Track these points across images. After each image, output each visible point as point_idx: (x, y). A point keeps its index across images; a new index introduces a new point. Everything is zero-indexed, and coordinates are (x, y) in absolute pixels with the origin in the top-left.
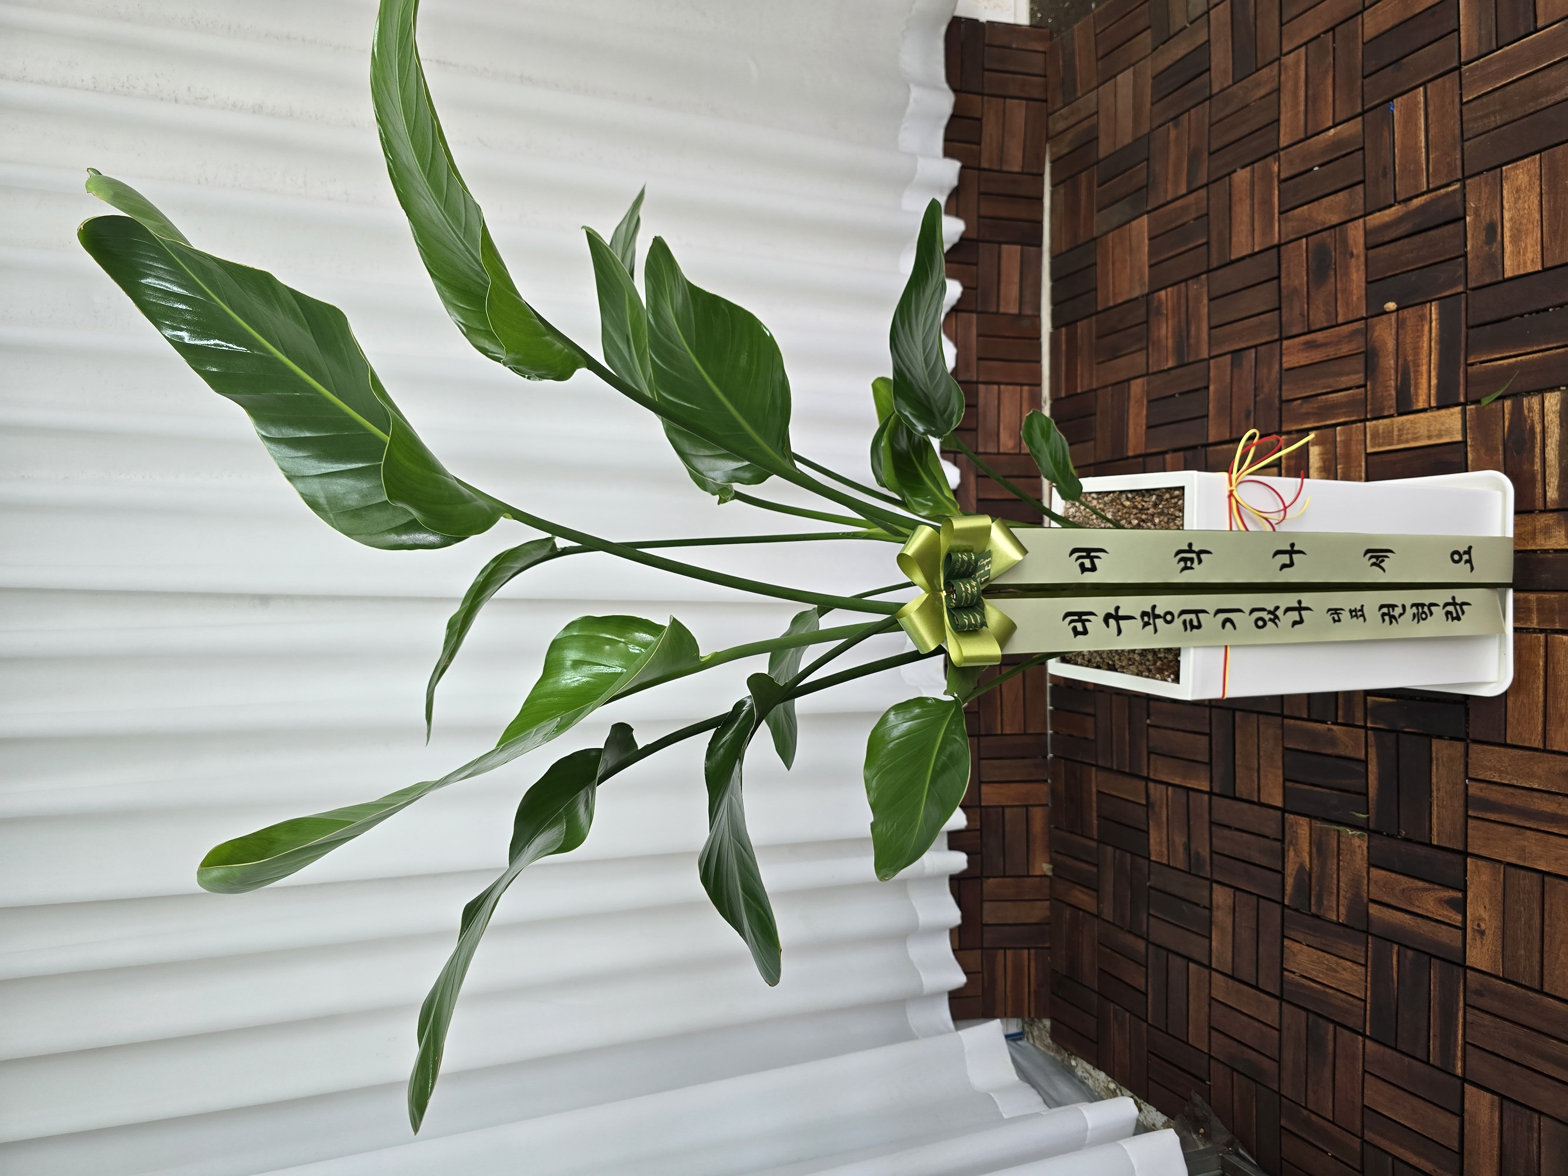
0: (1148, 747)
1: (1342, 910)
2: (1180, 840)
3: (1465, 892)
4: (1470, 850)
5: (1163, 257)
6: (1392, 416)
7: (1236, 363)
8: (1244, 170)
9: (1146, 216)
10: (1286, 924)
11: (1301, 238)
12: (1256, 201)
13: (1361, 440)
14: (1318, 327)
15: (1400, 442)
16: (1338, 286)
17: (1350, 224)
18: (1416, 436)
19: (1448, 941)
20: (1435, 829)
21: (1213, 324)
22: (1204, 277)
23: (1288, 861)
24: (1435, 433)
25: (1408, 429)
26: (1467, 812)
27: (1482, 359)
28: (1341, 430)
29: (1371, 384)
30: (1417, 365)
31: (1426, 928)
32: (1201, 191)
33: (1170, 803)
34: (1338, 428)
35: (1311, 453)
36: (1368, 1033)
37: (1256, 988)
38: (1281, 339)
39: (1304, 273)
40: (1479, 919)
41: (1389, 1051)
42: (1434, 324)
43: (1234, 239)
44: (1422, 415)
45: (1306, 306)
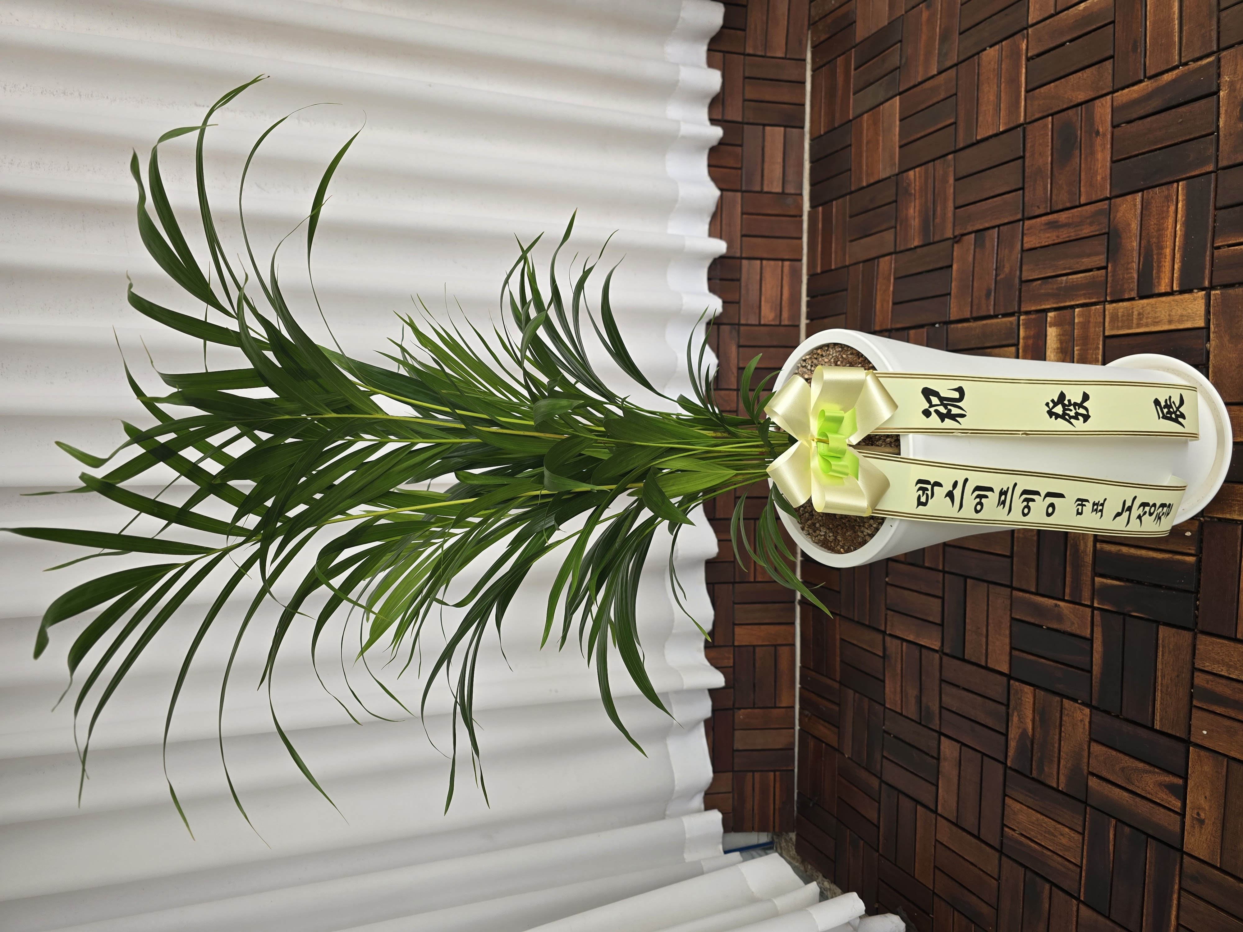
0: (886, 605)
1: (1062, 778)
2: (912, 693)
3: (1186, 779)
4: (1193, 739)
5: (912, 138)
6: (1133, 299)
7: (979, 244)
8: (993, 48)
9: (898, 97)
10: (1007, 783)
11: (1048, 116)
12: (1003, 80)
13: (1100, 322)
14: (1061, 207)
15: (1139, 325)
16: (1083, 166)
17: (1098, 102)
18: (1157, 320)
19: (1166, 824)
20: (1158, 714)
21: (957, 205)
22: (950, 157)
23: (1012, 724)
24: (1177, 318)
25: (1149, 313)
26: (1191, 702)
27: (1230, 242)
28: (1079, 311)
29: (1112, 266)
30: (1161, 248)
31: (1144, 808)
32: (949, 71)
33: (904, 658)
34: (1077, 310)
35: (1048, 333)
36: (1082, 899)
37: (978, 838)
38: (1023, 220)
39: (1049, 152)
40: (1199, 808)
41: (1101, 919)
42: (1180, 205)
43: (980, 119)
44: (1164, 299)
45: (1049, 186)
